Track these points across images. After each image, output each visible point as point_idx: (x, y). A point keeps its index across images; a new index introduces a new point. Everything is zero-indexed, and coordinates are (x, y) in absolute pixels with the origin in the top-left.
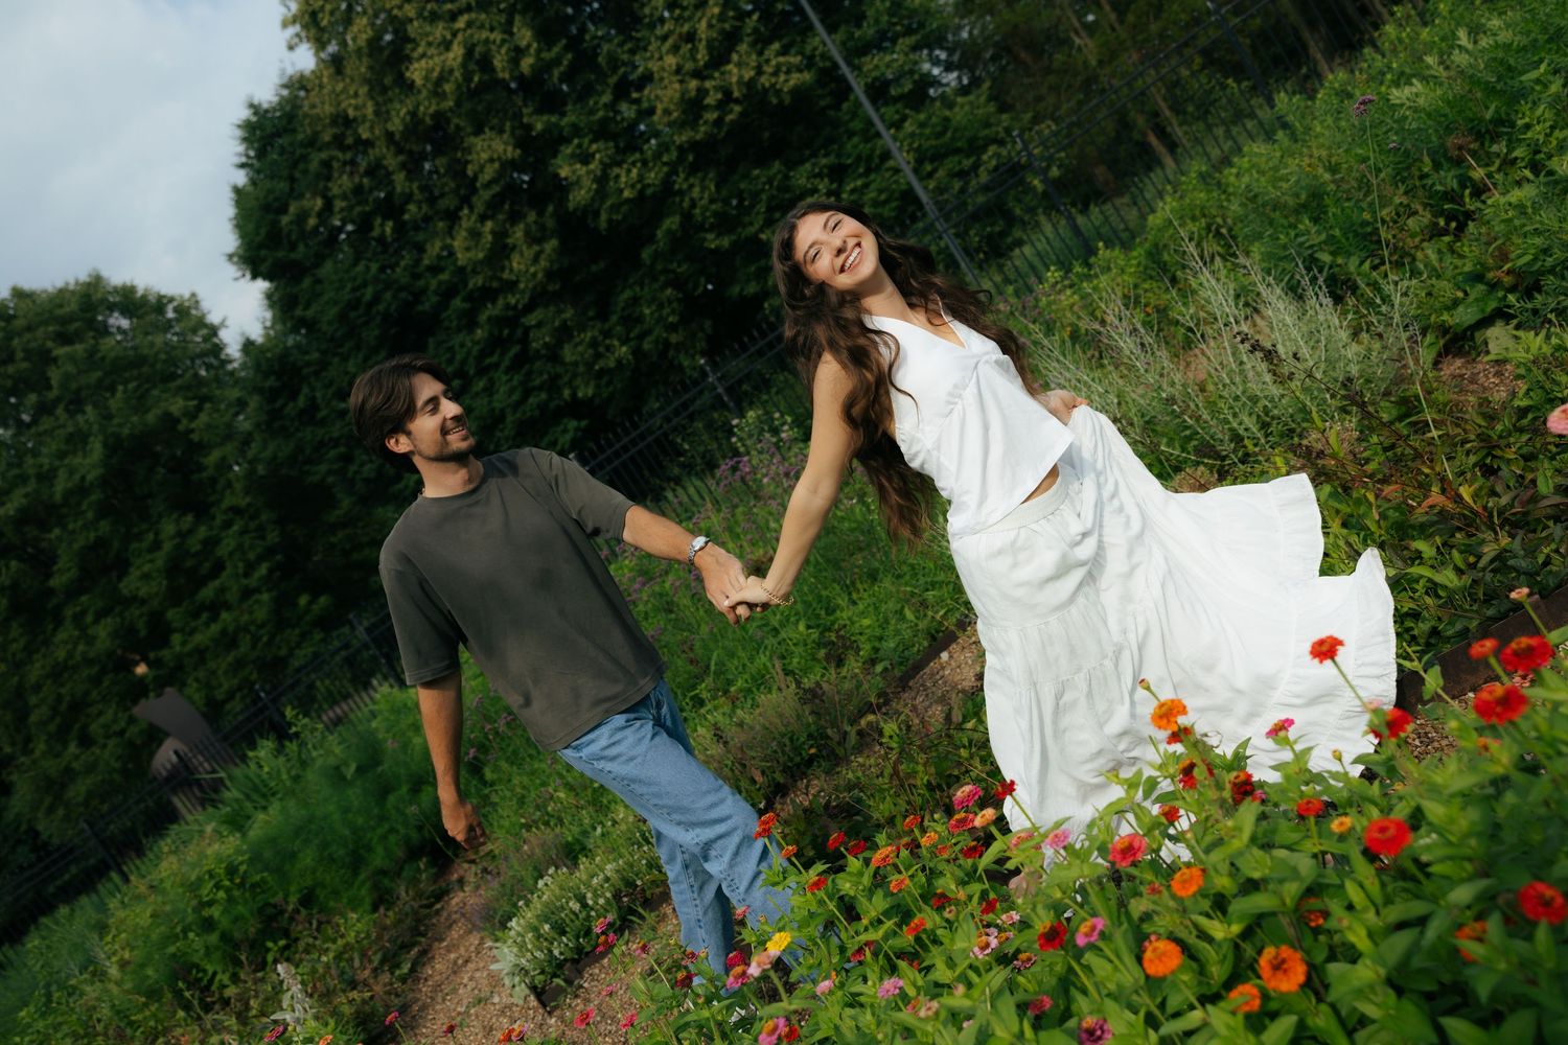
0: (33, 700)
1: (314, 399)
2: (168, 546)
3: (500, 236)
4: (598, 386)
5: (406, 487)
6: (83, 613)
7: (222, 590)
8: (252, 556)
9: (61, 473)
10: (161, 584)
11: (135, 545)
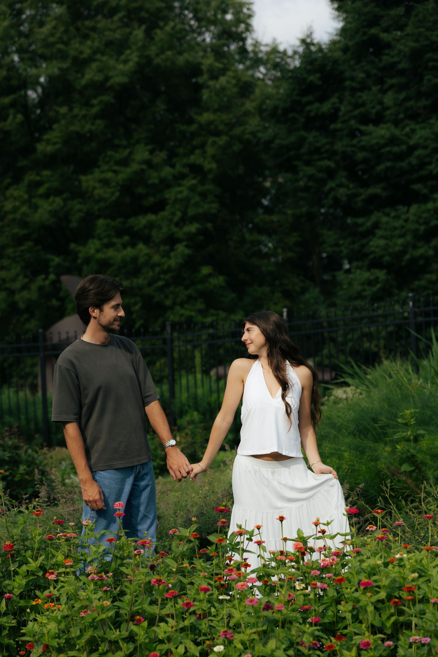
1: (337, 110)
2: (135, 167)
5: (362, 225)
6: (39, 184)
7: (151, 226)
8: (191, 212)
9: (94, 65)
10: (113, 194)
11: (109, 153)
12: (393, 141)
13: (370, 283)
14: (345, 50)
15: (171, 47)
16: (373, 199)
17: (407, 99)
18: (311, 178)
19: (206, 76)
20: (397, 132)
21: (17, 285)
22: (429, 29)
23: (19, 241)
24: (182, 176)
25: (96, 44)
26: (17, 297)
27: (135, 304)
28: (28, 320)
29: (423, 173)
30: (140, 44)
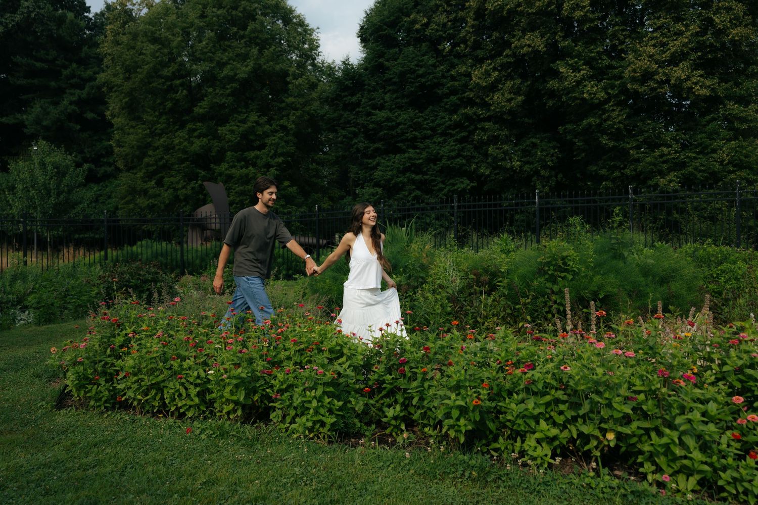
0: (150, 153)
1: (360, 101)
2: (249, 124)
3: (498, 81)
4: (490, 172)
5: (371, 163)
6: (195, 130)
7: (257, 157)
8: (279, 151)
9: (229, 66)
10: (236, 138)
11: (235, 115)
12: (388, 119)
13: (373, 195)
14: (366, 69)
15: (272, 61)
16: (377, 149)
17: (397, 98)
18: (345, 136)
19: (291, 77)
20: (390, 115)
21: (180, 186)
22: (409, 61)
23: (182, 161)
24: (276, 131)
25: (231, 55)
26: (179, 192)
27: (246, 200)
28: (185, 206)
29: (404, 137)
30: (255, 57)
